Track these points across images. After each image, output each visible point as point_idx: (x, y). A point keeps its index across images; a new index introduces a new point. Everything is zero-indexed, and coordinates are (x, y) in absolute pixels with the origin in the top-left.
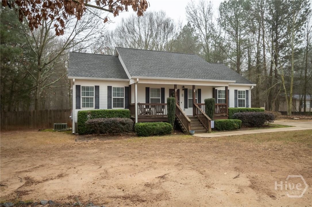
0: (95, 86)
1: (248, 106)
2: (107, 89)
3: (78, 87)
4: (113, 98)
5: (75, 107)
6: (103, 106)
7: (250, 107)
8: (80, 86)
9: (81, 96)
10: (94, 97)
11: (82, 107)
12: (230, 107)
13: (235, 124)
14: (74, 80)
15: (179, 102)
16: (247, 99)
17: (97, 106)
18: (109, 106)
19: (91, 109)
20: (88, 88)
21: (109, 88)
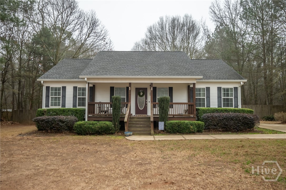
0: (63, 87)
1: (237, 106)
2: (73, 89)
3: (48, 88)
4: (78, 98)
5: (45, 106)
6: (69, 104)
7: (240, 107)
8: (49, 87)
9: (50, 96)
10: (61, 96)
11: (51, 106)
12: (211, 107)
13: (192, 127)
14: (42, 82)
15: (147, 101)
16: (236, 97)
17: (64, 105)
18: (74, 105)
19: (58, 108)
20: (56, 89)
21: (75, 88)
